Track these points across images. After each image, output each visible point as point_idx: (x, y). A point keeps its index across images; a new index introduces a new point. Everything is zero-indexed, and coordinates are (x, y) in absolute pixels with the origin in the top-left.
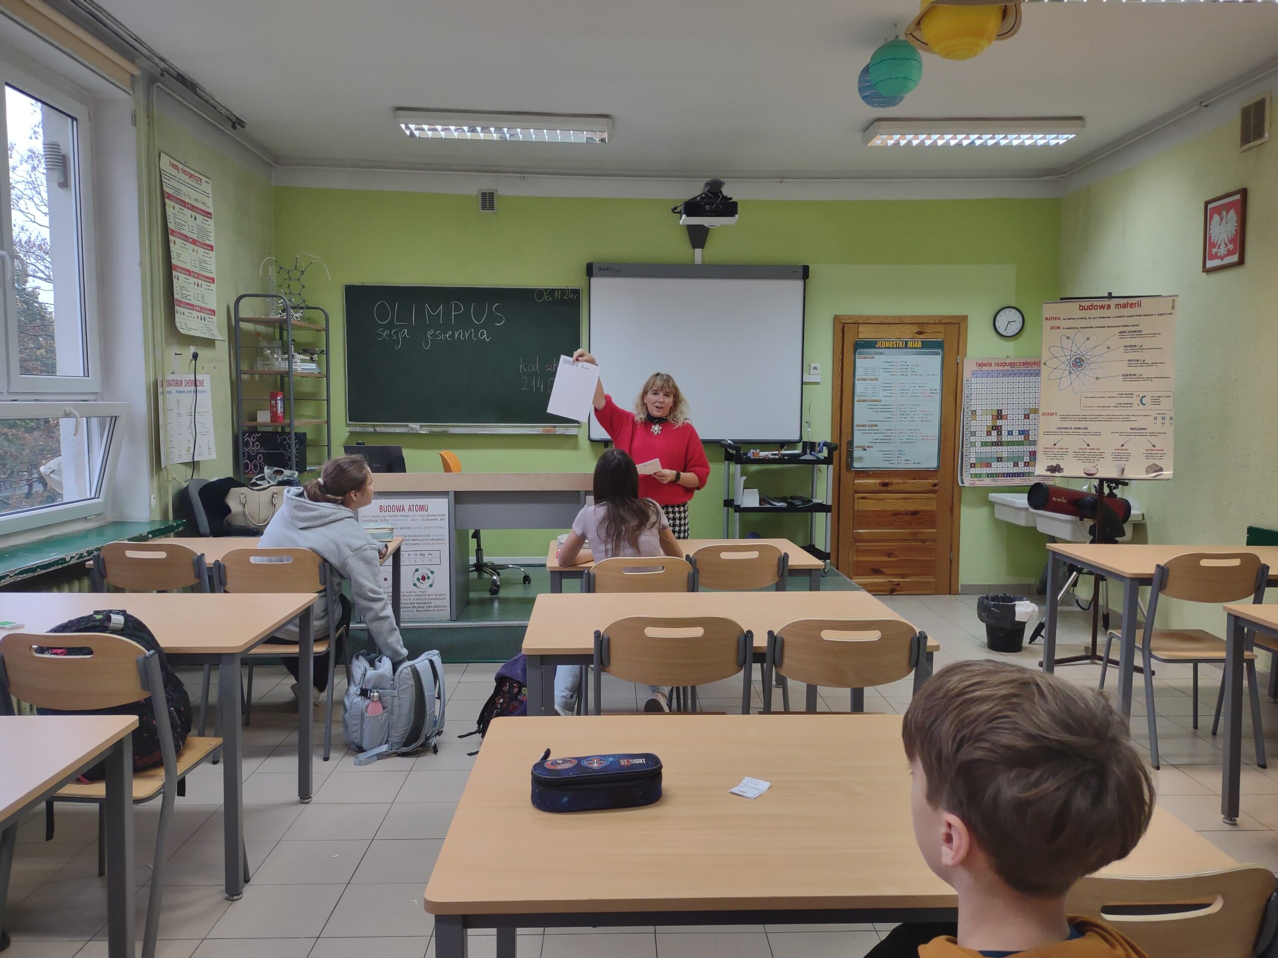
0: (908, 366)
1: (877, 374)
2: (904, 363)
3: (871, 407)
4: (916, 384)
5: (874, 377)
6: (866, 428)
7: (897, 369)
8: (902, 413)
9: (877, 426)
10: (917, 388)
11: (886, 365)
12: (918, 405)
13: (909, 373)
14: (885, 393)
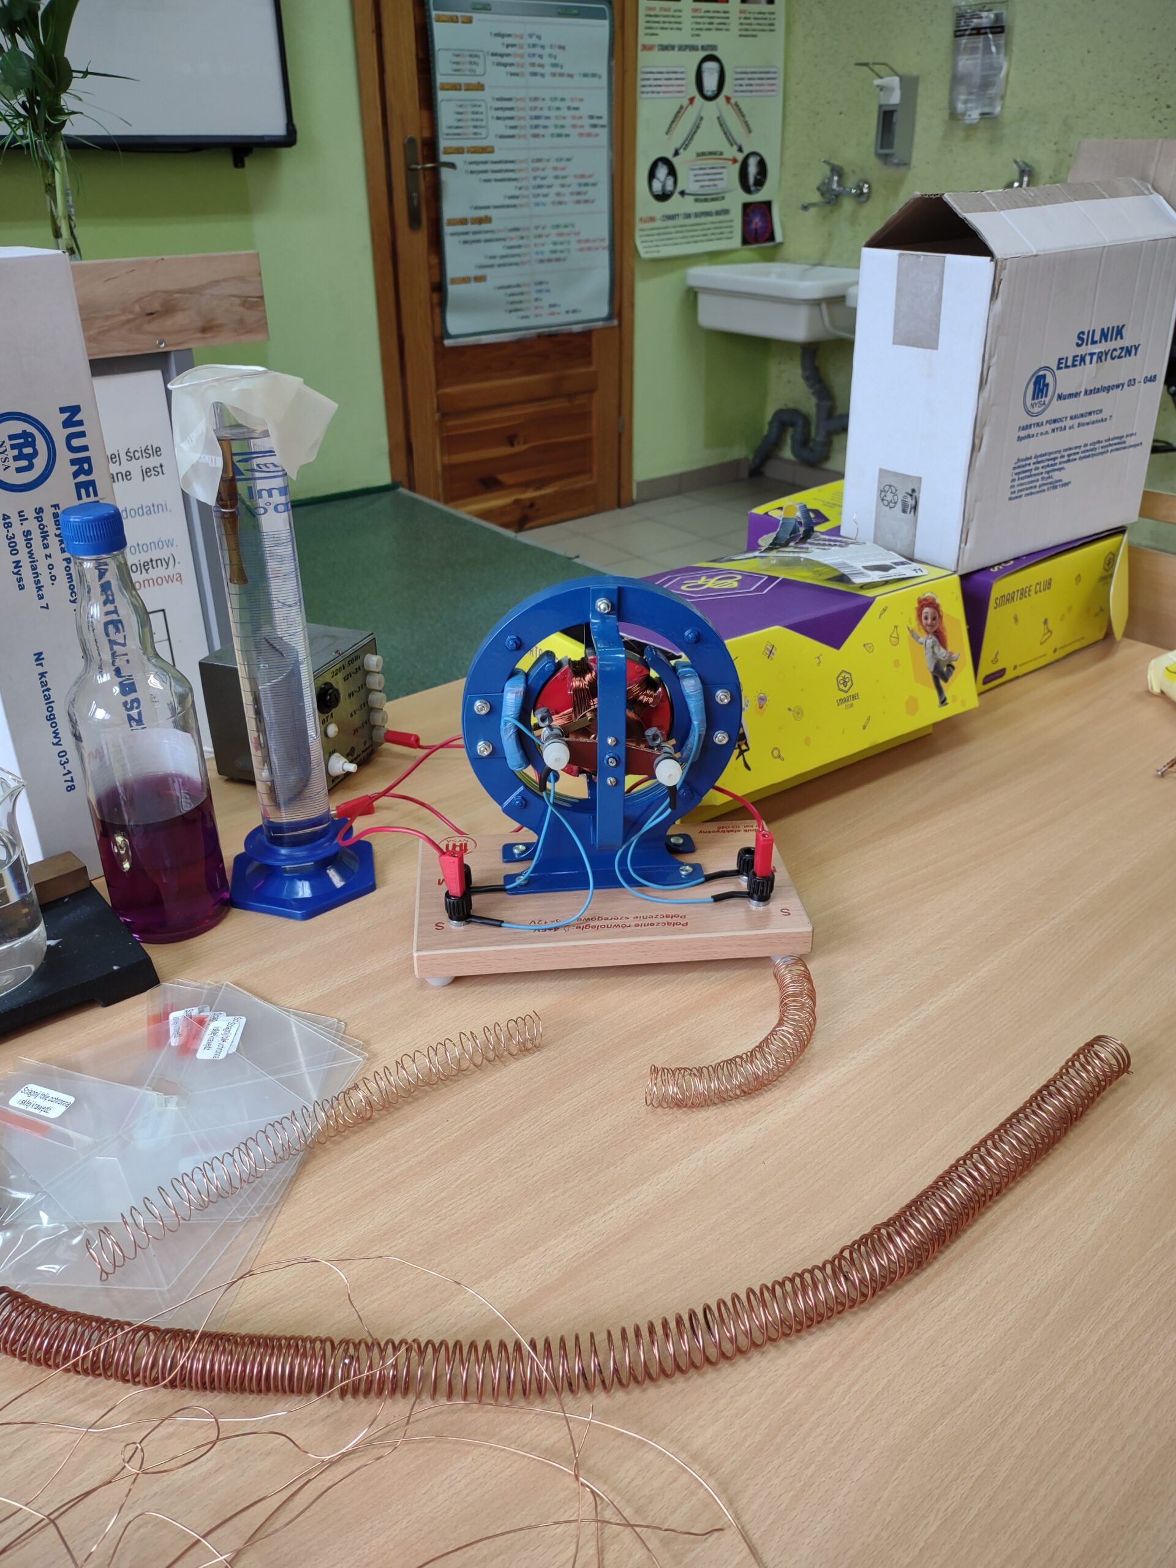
0: (543, 47)
1: (479, 70)
2: (534, 40)
3: (474, 167)
4: (563, 100)
5: (474, 80)
6: (470, 227)
7: (522, 56)
8: (539, 182)
9: (487, 220)
10: (564, 112)
11: (498, 45)
12: (568, 160)
13: (548, 70)
14: (500, 127)
